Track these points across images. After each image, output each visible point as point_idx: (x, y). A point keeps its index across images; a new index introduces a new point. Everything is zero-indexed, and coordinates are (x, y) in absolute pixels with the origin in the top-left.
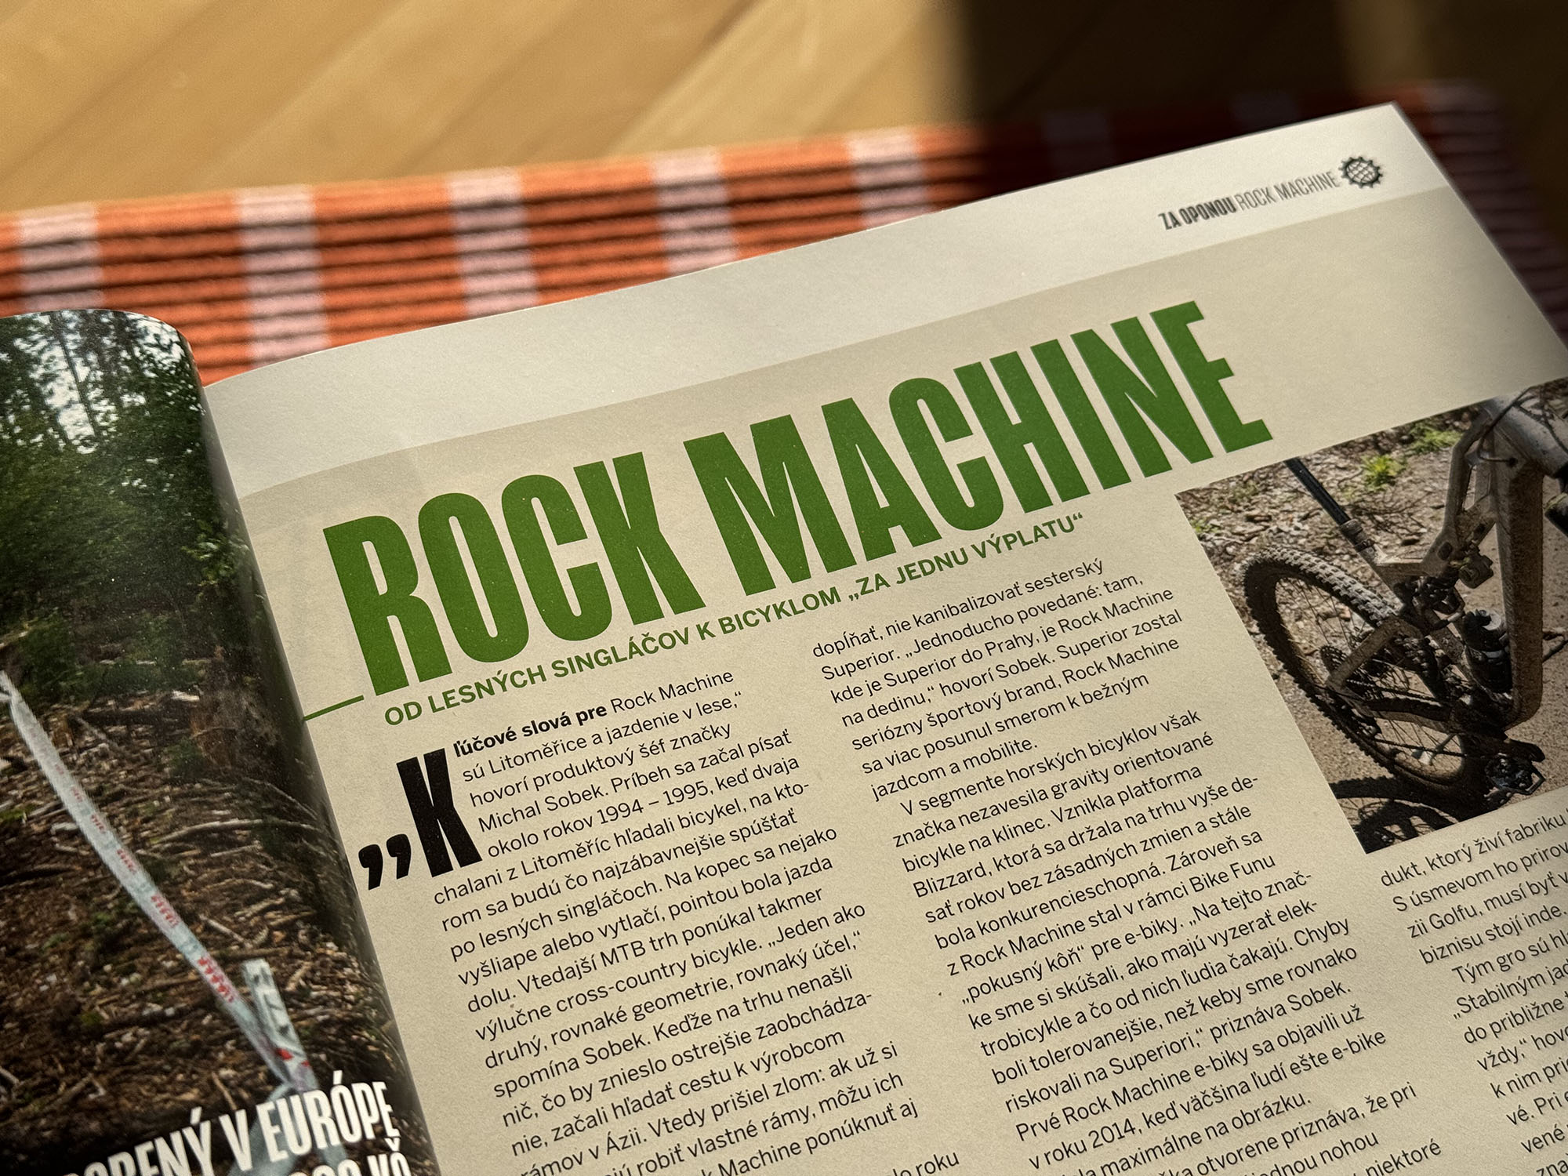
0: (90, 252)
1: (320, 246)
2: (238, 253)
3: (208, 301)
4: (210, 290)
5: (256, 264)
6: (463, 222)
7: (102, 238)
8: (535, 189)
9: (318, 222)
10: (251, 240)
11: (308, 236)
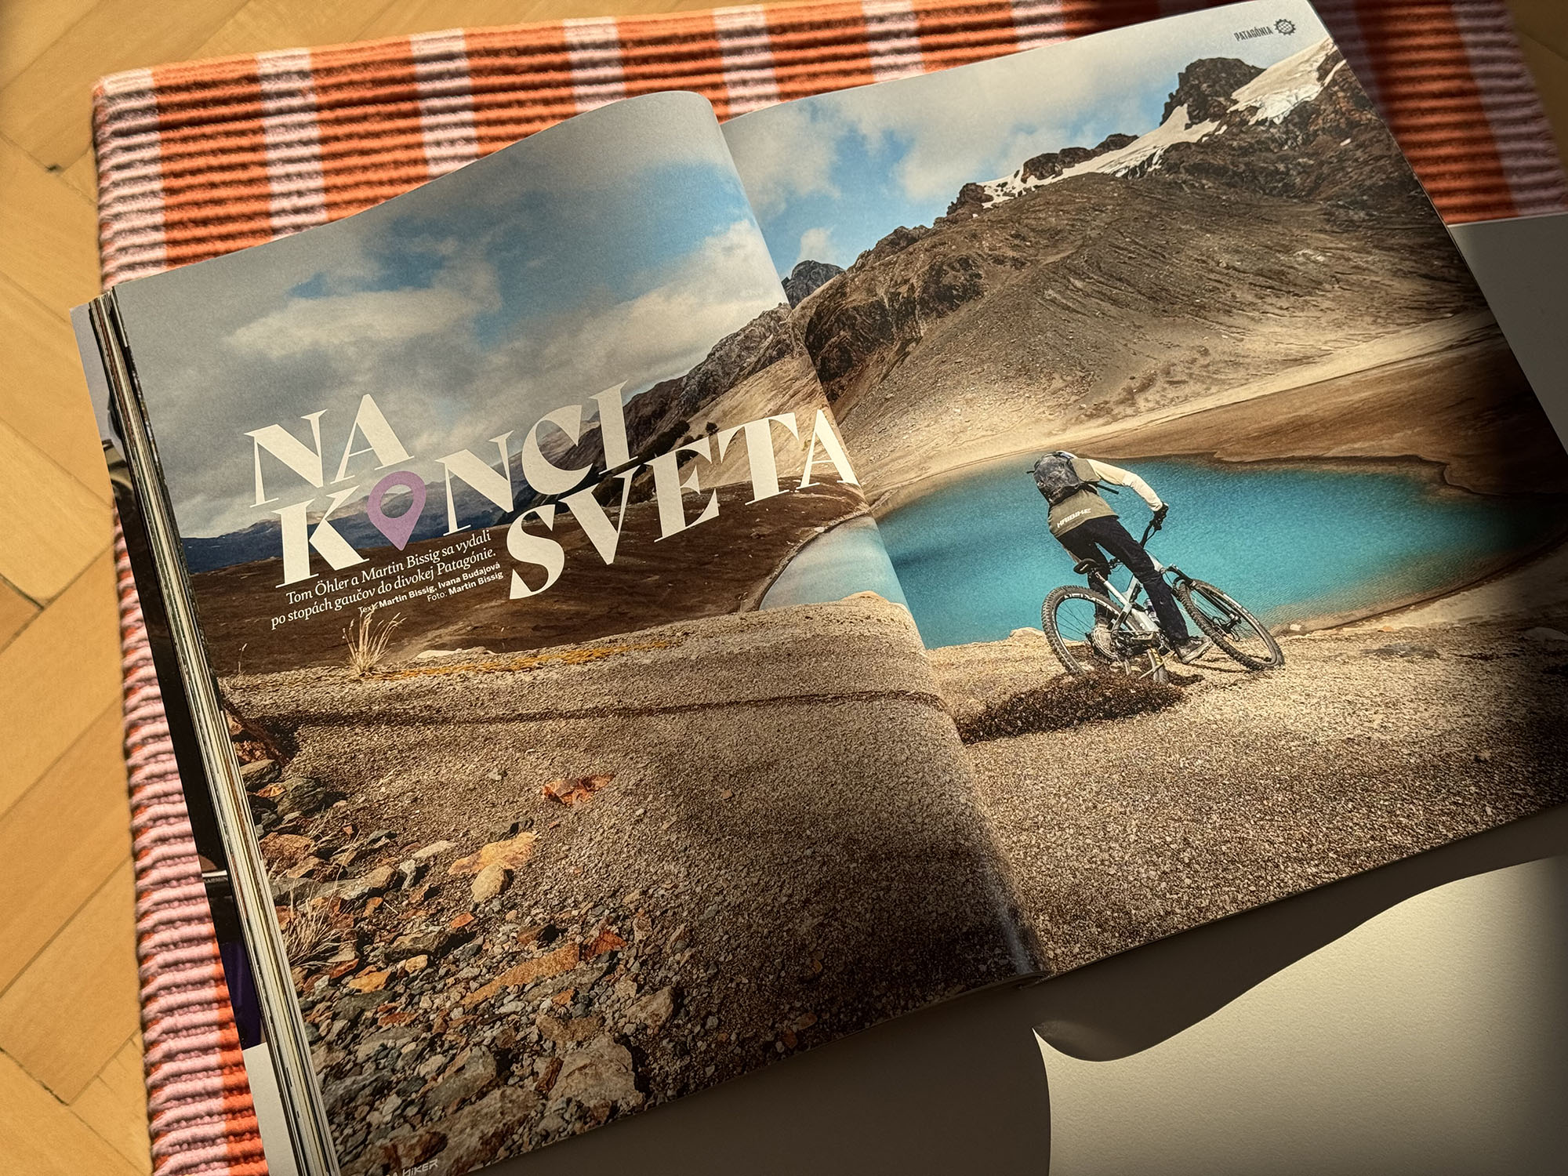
0: (463, 64)
1: (625, 62)
2: (568, 66)
3: (546, 102)
4: (548, 93)
5: (578, 74)
6: (726, 44)
7: (470, 54)
8: (774, 20)
9: (622, 44)
10: (574, 56)
11: (616, 53)
